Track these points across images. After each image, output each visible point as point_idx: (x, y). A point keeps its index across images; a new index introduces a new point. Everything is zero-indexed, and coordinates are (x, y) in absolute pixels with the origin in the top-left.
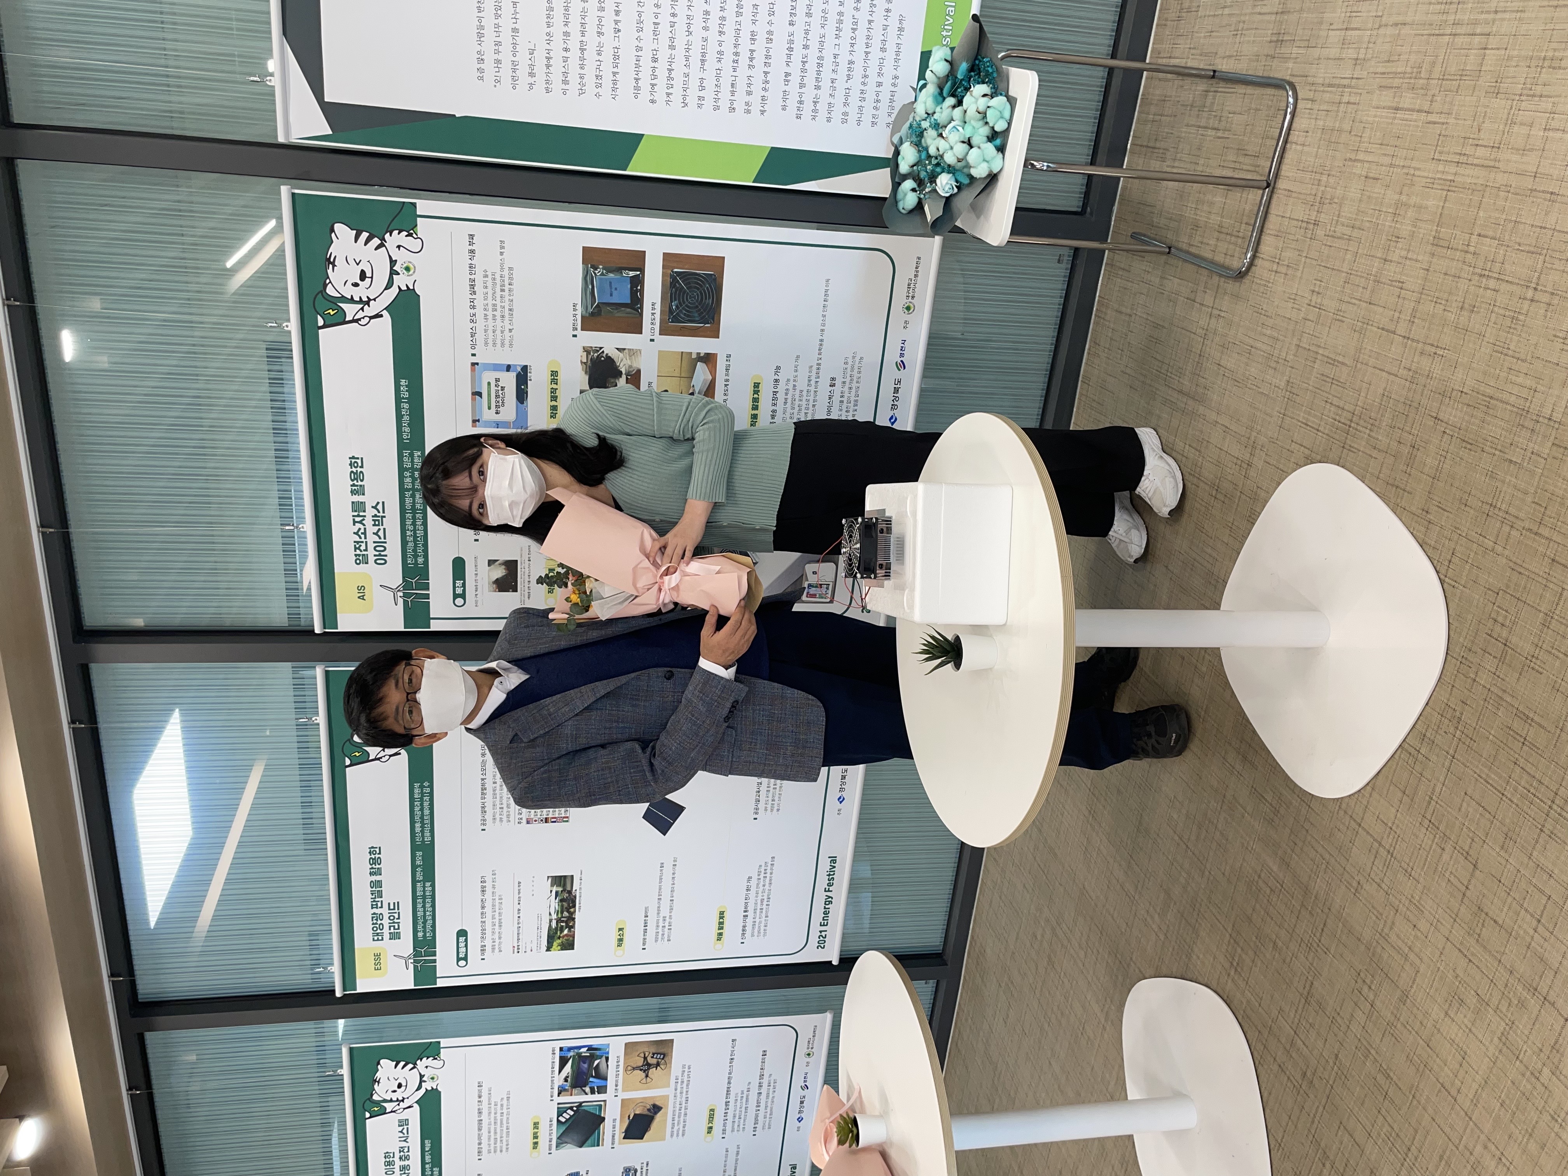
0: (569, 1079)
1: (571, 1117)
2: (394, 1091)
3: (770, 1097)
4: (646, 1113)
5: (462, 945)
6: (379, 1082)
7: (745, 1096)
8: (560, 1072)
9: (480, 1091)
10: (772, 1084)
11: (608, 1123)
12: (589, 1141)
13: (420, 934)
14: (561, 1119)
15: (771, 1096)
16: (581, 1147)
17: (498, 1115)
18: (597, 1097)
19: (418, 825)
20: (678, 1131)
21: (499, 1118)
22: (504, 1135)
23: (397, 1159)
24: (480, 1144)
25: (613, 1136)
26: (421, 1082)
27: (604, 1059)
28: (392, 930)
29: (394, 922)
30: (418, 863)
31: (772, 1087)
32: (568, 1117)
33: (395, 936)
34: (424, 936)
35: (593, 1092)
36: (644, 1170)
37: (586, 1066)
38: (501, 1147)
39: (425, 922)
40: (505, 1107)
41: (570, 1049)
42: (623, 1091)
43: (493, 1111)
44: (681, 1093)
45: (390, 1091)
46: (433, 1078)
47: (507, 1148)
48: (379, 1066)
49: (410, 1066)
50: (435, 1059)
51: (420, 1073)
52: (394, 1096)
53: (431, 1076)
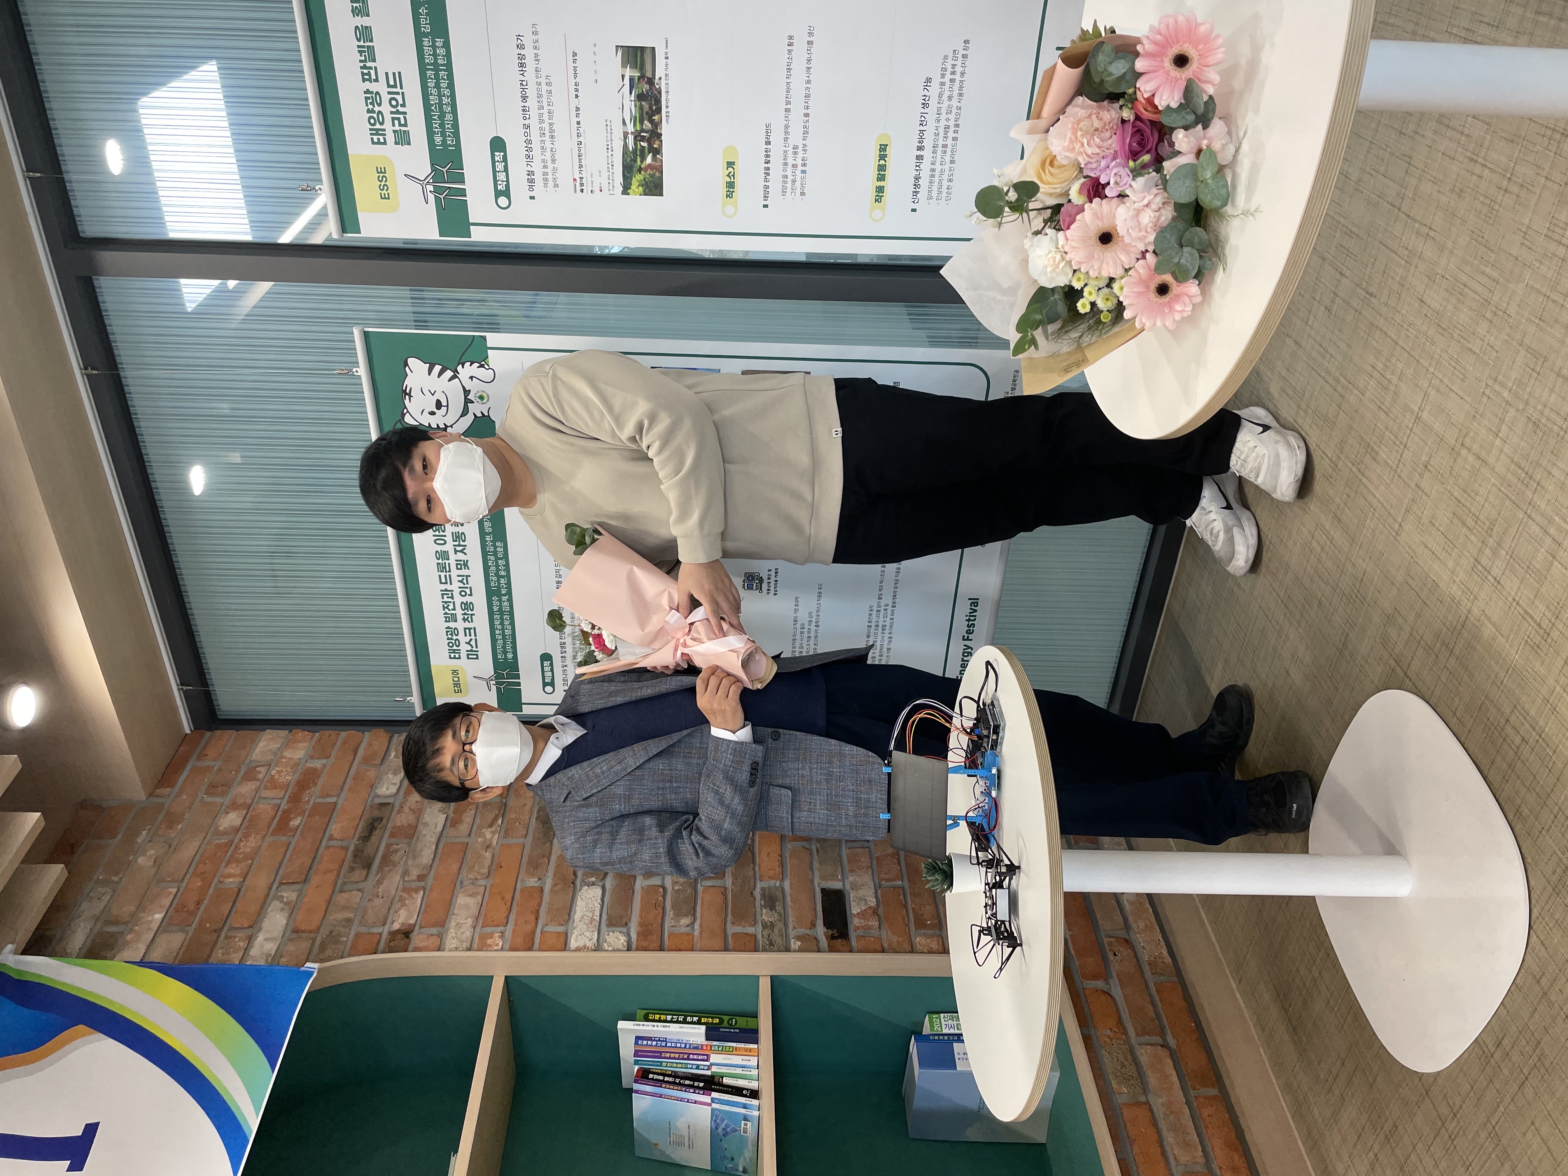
2: (432, 413)
5: (500, 167)
13: (438, 139)
26: (467, 401)
28: (397, 128)
29: (399, 115)
33: (403, 138)
34: (444, 142)
36: (772, 580)
39: (442, 116)
45: (426, 413)
46: (481, 398)
48: (407, 368)
49: (449, 374)
50: (482, 366)
51: (464, 388)
52: (433, 421)
53: (479, 394)
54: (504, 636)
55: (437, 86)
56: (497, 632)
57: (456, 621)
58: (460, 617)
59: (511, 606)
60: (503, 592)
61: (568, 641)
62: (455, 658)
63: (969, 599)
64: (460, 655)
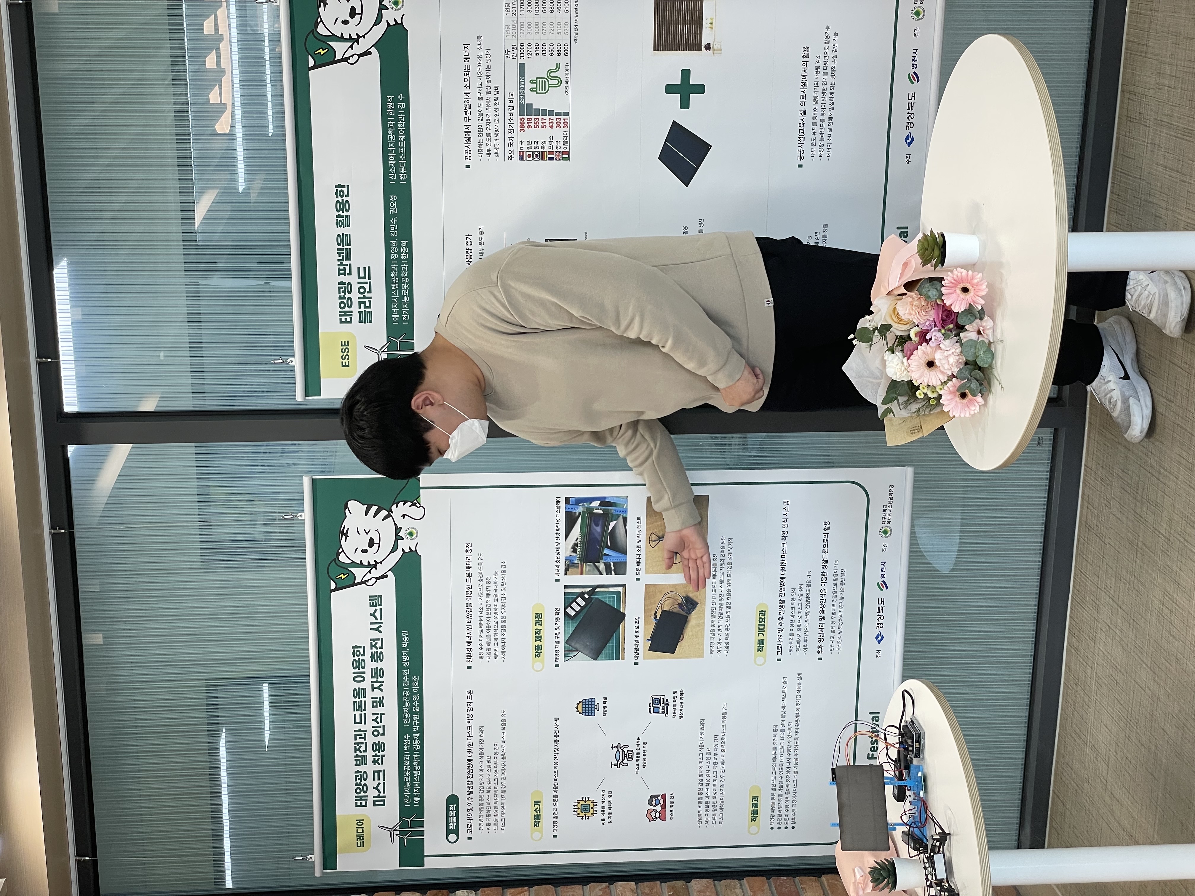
0: (578, 549)
1: (582, 608)
2: (365, 551)
3: (838, 598)
4: (677, 610)
6: (346, 536)
7: (804, 593)
8: (566, 537)
9: (468, 559)
10: (839, 577)
11: (629, 625)
12: (606, 651)
13: (395, 317)
14: (569, 610)
15: (839, 596)
16: (595, 660)
17: (492, 598)
18: (613, 579)
19: (392, 156)
20: (719, 644)
21: (492, 602)
22: (499, 632)
23: (367, 658)
24: (469, 643)
25: (637, 645)
27: (621, 519)
28: (362, 309)
29: (365, 298)
30: (393, 211)
31: (839, 582)
32: (578, 608)
33: (366, 317)
34: (400, 318)
35: (608, 571)
36: (678, 703)
37: (598, 529)
38: (496, 650)
39: (401, 297)
40: (499, 587)
41: (579, 501)
42: (647, 572)
43: (485, 592)
44: (721, 582)
45: (359, 551)
46: (411, 534)
47: (503, 653)
48: (347, 511)
49: (384, 513)
50: (414, 505)
51: (396, 525)
52: (365, 559)
53: (409, 531)
54: (412, 777)
55: (399, 276)
56: (406, 774)
57: (366, 764)
58: (370, 759)
59: (422, 744)
60: (415, 729)
61: (476, 779)
62: (361, 805)
63: (870, 713)
64: (366, 803)
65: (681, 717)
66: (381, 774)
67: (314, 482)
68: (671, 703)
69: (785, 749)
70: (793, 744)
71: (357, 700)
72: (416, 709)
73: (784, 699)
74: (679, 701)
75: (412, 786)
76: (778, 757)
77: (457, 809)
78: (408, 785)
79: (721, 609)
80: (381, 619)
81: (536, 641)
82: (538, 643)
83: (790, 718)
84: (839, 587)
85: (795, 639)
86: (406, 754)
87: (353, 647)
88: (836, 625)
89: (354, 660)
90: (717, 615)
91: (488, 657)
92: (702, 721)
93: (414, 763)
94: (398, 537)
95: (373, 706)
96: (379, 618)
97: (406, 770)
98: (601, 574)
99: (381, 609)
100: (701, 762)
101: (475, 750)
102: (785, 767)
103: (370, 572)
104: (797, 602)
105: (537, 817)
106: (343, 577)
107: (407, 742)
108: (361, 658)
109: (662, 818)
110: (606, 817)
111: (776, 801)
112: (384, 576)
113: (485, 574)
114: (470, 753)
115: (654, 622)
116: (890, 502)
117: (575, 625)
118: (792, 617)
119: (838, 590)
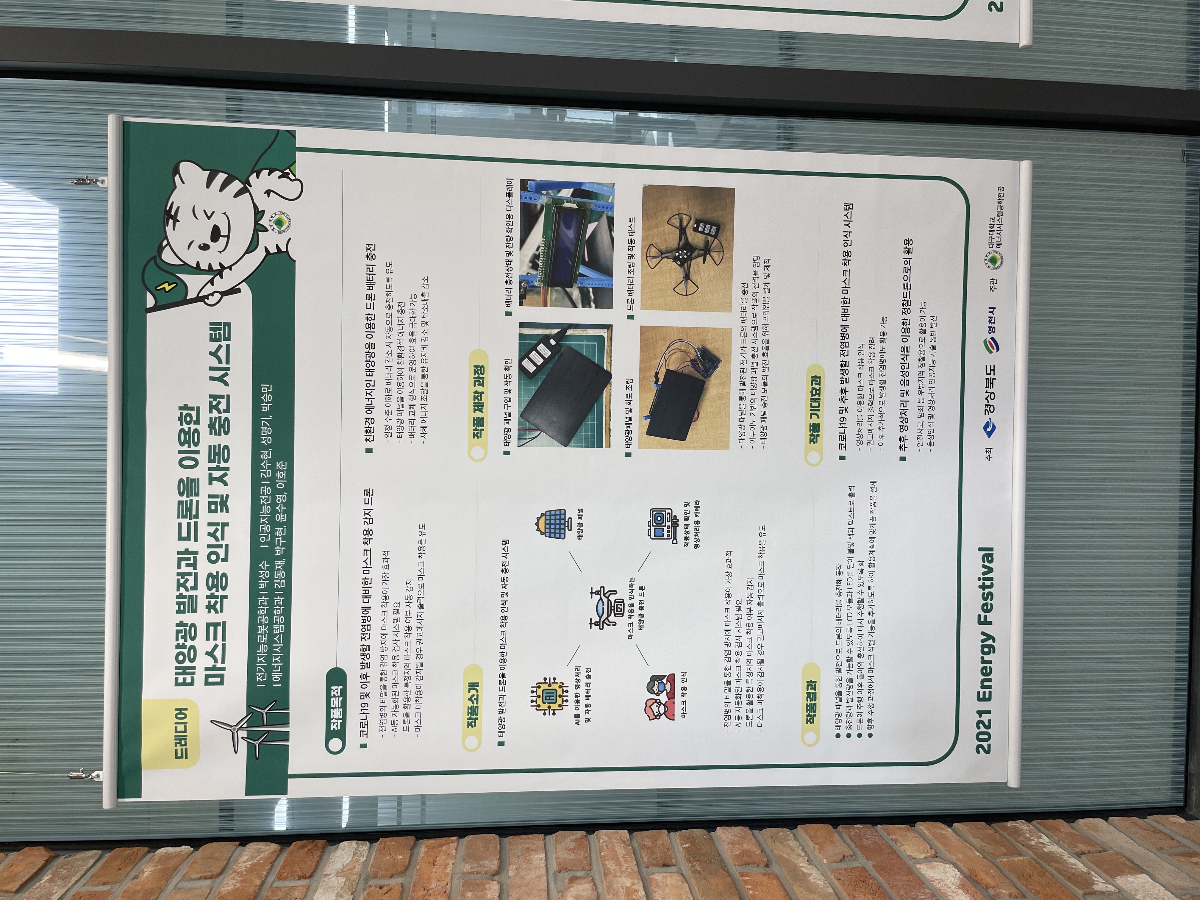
0: (540, 263)
1: (546, 361)
2: (204, 247)
3: (927, 362)
4: (689, 370)
6: (175, 220)
7: (877, 351)
8: (522, 242)
9: (370, 270)
10: (928, 328)
11: (616, 391)
12: (583, 432)
14: (526, 363)
15: (928, 359)
16: (566, 446)
17: (406, 337)
18: (594, 315)
20: (752, 428)
21: (407, 344)
22: (418, 393)
23: (203, 428)
24: (369, 409)
25: (628, 425)
26: (259, 228)
27: (604, 221)
31: (927, 336)
32: (540, 361)
35: (586, 303)
36: (691, 522)
37: (571, 234)
38: (412, 423)
40: (419, 320)
41: (542, 186)
42: (644, 307)
43: (396, 327)
44: (754, 328)
45: (195, 246)
46: (279, 223)
47: (424, 428)
48: (177, 178)
49: (236, 185)
50: (285, 176)
51: (255, 206)
52: (205, 259)
53: (276, 218)
54: (271, 636)
56: (261, 629)
57: (195, 611)
58: (202, 603)
59: (288, 579)
60: (279, 551)
61: (375, 642)
62: (184, 684)
63: (980, 549)
64: (192, 679)
65: (696, 546)
66: (220, 629)
67: (125, 128)
68: (682, 523)
69: (855, 605)
70: (865, 597)
71: (184, 498)
72: (281, 518)
73: (851, 522)
74: (692, 519)
75: (271, 652)
76: (844, 617)
77: (344, 693)
78: (263, 649)
79: (754, 371)
80: (228, 362)
81: (475, 411)
82: (478, 414)
83: (862, 553)
84: (928, 344)
85: (865, 425)
86: (261, 595)
87: (180, 408)
88: (926, 405)
89: (182, 430)
90: (748, 381)
91: (400, 434)
92: (729, 553)
93: (275, 612)
94: (258, 227)
95: (210, 511)
96: (224, 359)
97: (261, 624)
98: (575, 306)
99: (228, 346)
100: (727, 623)
101: (376, 591)
102: (855, 632)
103: (211, 282)
104: (867, 365)
105: (473, 711)
106: (168, 288)
107: (264, 574)
108: (193, 427)
109: (670, 714)
110: (582, 711)
111: (844, 689)
112: (234, 291)
113: (396, 297)
114: (366, 596)
115: (654, 389)
116: (1000, 214)
117: (535, 388)
118: (860, 388)
119: (927, 349)
